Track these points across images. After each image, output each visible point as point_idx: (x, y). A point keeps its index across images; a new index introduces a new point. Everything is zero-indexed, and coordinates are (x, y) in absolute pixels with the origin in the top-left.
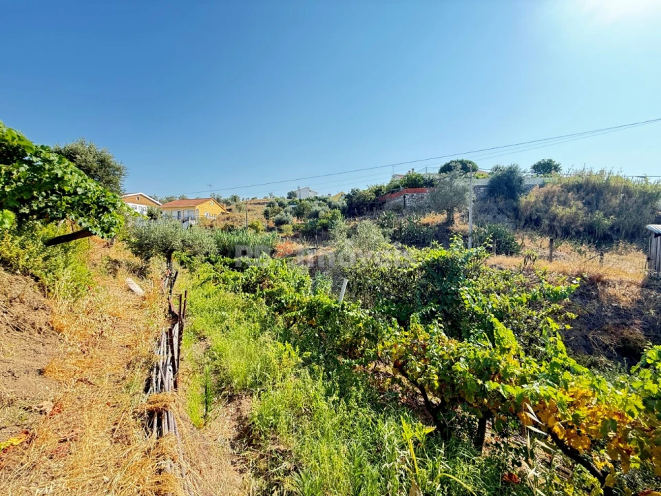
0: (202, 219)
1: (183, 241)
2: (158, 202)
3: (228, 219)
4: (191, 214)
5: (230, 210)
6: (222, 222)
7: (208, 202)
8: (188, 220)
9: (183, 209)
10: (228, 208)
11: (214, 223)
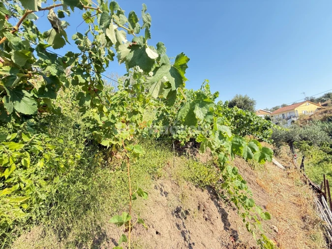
0: (301, 116)
1: (300, 135)
2: (269, 112)
3: (325, 112)
4: (292, 114)
5: (326, 105)
6: (321, 116)
7: (304, 104)
8: (290, 118)
9: (286, 112)
10: (323, 104)
11: (313, 117)
